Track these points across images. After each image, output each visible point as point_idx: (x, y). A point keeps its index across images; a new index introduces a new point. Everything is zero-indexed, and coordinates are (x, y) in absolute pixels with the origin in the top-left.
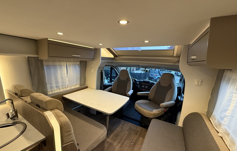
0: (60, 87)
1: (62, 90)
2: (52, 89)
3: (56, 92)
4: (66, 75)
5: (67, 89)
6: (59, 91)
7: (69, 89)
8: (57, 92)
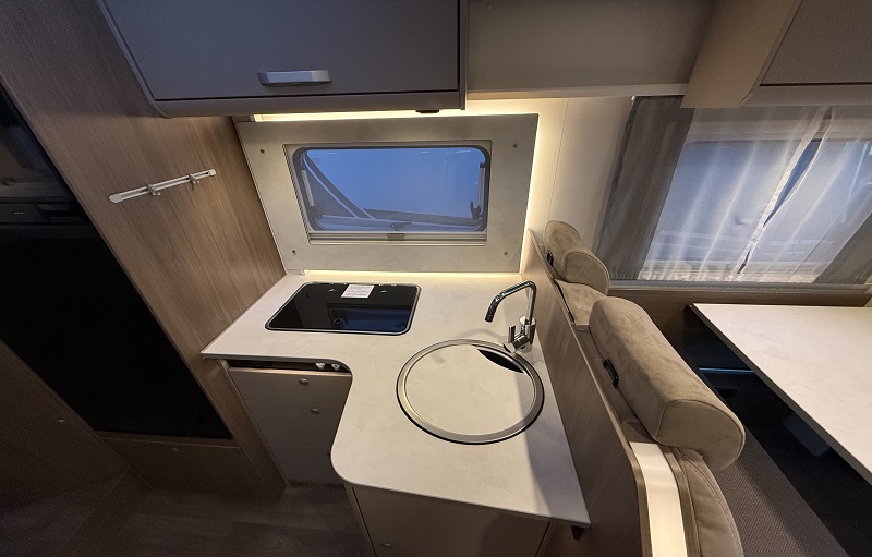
0: (704, 262)
1: (702, 277)
2: (665, 259)
3: (674, 276)
4: (772, 205)
5: (731, 278)
6: (687, 277)
7: (740, 279)
8: (677, 278)
